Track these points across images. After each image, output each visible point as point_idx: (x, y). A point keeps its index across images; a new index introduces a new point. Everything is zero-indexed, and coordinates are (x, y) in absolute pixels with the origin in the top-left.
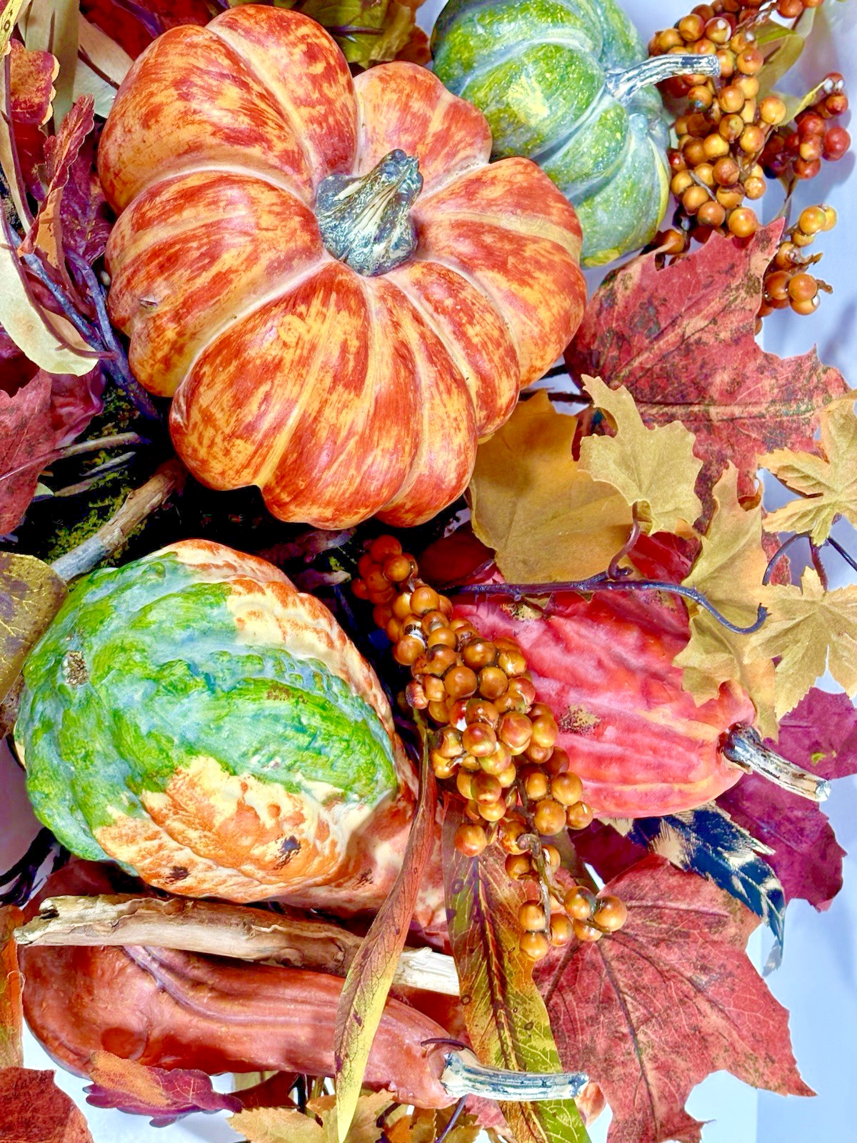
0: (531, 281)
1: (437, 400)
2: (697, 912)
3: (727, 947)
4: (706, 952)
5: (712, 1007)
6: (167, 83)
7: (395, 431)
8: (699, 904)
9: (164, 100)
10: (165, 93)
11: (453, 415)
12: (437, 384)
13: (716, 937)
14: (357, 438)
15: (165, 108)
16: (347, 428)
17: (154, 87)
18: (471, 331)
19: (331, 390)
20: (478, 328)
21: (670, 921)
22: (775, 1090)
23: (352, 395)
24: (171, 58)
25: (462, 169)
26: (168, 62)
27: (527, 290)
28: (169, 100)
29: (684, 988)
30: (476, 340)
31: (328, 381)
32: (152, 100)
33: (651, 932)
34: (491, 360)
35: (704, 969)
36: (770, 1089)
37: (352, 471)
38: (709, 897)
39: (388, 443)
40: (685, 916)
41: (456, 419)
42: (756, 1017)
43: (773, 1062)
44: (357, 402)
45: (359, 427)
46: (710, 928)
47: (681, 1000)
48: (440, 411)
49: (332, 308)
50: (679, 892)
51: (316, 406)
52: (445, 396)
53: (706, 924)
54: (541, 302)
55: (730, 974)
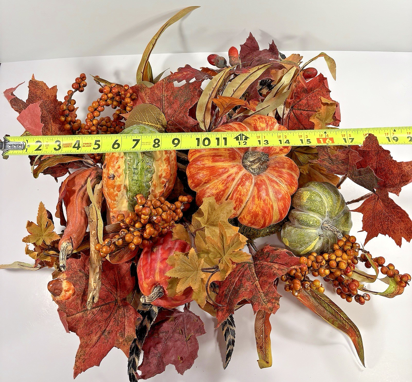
0: (259, 200)
1: (220, 182)
2: (125, 328)
3: (115, 338)
4: (114, 332)
5: (98, 337)
7: (208, 173)
8: (127, 328)
11: (218, 187)
12: (223, 180)
13: (118, 335)
14: (204, 166)
16: (205, 163)
18: (240, 187)
19: (211, 156)
20: (241, 188)
21: (121, 320)
22: (75, 365)
23: (212, 160)
25: (279, 181)
27: (257, 200)
29: (103, 327)
30: (238, 189)
31: (213, 155)
33: (118, 316)
34: (236, 194)
35: (109, 333)
36: (76, 363)
37: (197, 170)
38: (129, 330)
39: (205, 173)
40: (123, 325)
41: (218, 188)
42: (96, 352)
43: (84, 362)
44: (210, 162)
45: (206, 165)
46: (120, 332)
47: (99, 326)
48: (218, 184)
49: (228, 152)
50: (130, 322)
51: (206, 155)
52: (221, 183)
53: (122, 331)
54: (256, 205)
55: (108, 341)
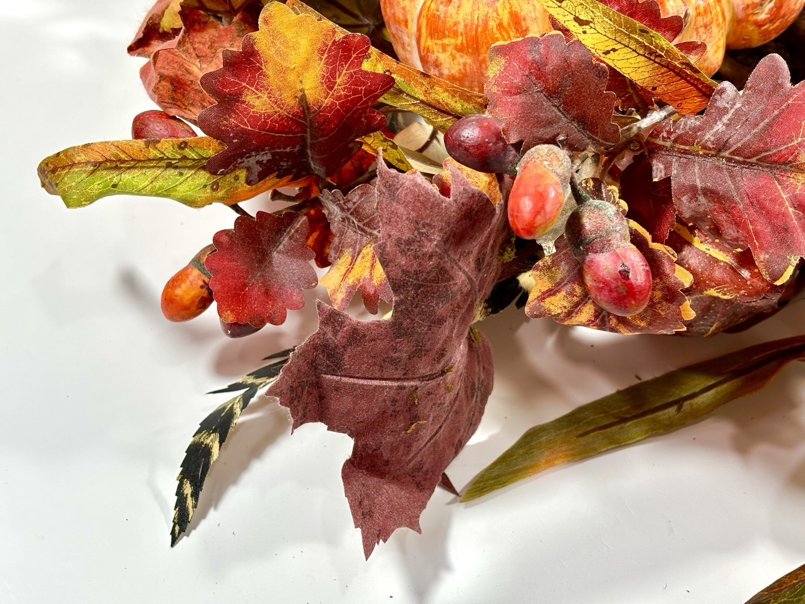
6: (491, 10)
9: (507, 11)
10: (500, 12)
15: (514, 9)
17: (492, 24)
24: (460, 18)
26: (464, 20)
28: (508, 6)
32: (505, 24)
